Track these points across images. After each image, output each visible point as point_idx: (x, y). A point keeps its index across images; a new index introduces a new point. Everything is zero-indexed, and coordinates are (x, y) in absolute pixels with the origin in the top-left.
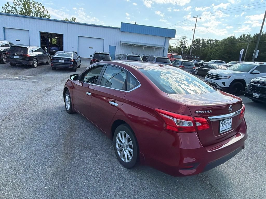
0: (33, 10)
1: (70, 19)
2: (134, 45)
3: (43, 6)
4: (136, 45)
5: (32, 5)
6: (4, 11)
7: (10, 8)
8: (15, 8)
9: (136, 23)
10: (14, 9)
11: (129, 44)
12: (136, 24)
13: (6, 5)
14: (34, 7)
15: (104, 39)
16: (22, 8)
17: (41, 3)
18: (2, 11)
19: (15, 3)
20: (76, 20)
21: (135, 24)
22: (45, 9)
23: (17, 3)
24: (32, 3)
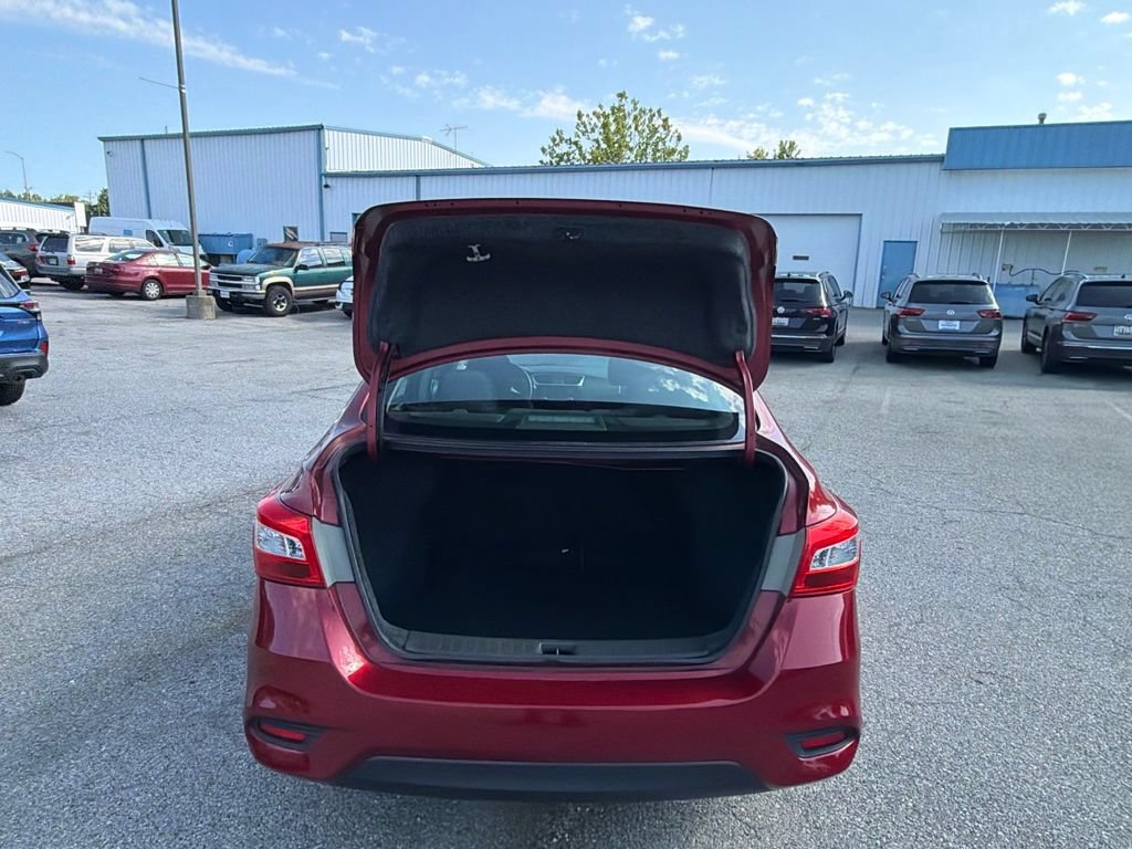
0: (634, 140)
1: (771, 152)
2: (1008, 226)
3: (666, 120)
4: (1022, 225)
5: (629, 121)
6: (547, 159)
7: (563, 148)
8: (576, 143)
9: (1042, 117)
10: (574, 147)
11: (981, 225)
12: (1046, 122)
13: (554, 140)
14: (636, 129)
15: (861, 215)
16: (597, 141)
17: (659, 111)
18: (541, 162)
19: (582, 128)
20: (798, 149)
21: (1037, 122)
22: (672, 129)
23: (585, 127)
24: (632, 117)
